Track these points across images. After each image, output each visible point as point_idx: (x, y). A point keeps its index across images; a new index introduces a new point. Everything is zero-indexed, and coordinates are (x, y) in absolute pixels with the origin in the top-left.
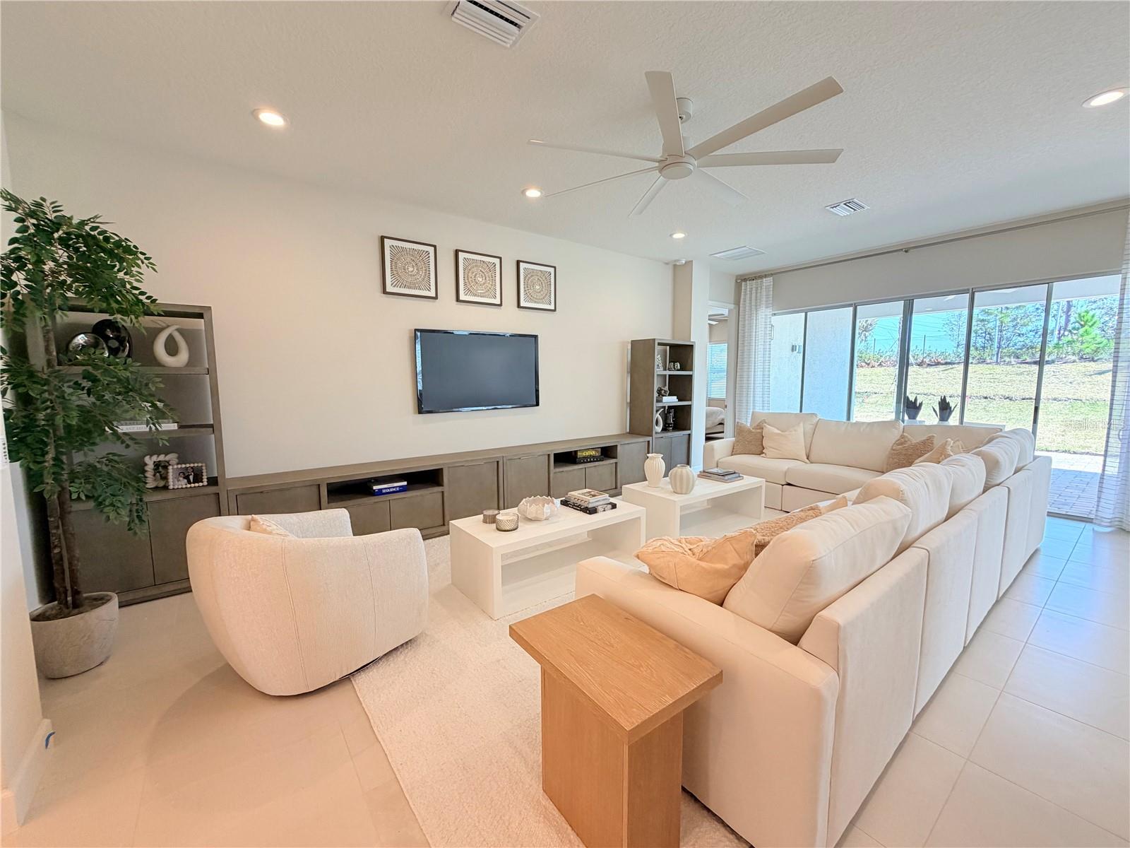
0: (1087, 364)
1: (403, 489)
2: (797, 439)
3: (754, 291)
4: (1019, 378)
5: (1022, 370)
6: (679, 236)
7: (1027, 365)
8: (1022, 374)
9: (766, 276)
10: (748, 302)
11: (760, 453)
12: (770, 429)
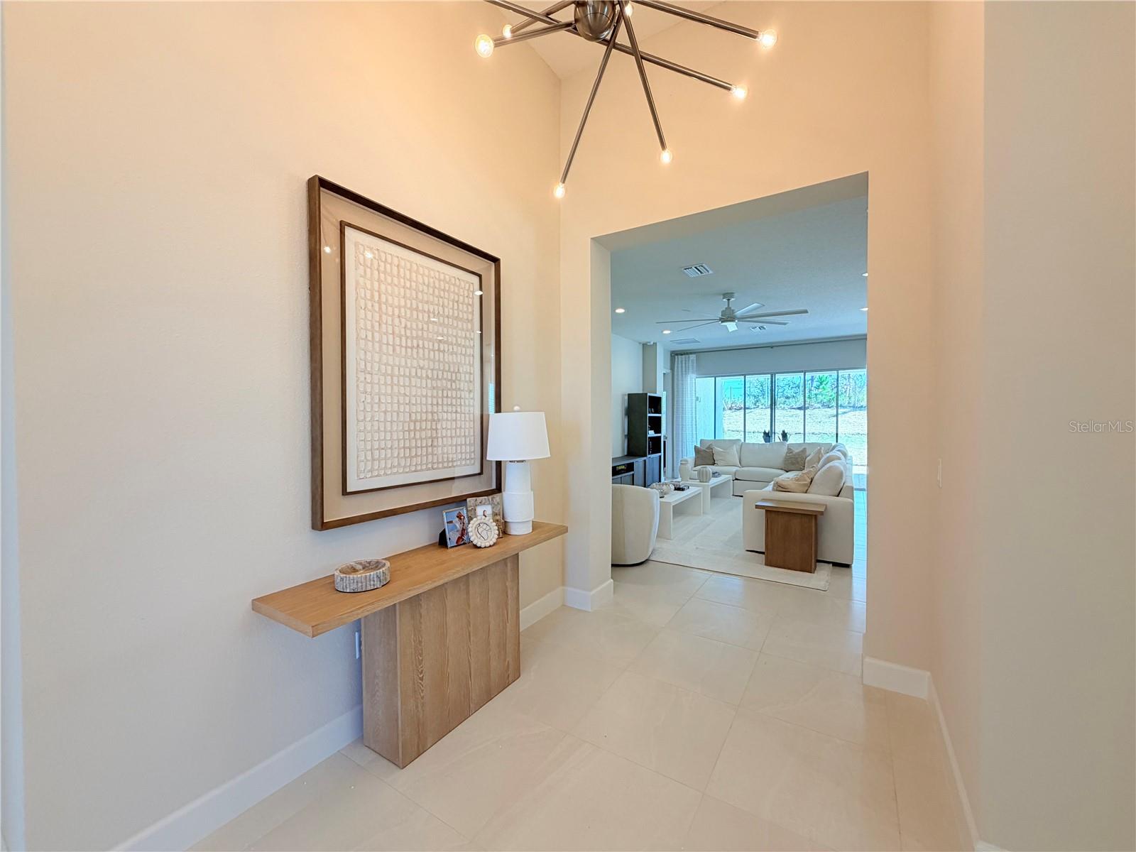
0: (826, 409)
2: (734, 454)
3: (684, 362)
4: (790, 419)
5: (792, 413)
6: (666, 332)
7: (794, 410)
8: (792, 416)
9: (691, 353)
10: (680, 368)
11: (714, 464)
12: (717, 449)
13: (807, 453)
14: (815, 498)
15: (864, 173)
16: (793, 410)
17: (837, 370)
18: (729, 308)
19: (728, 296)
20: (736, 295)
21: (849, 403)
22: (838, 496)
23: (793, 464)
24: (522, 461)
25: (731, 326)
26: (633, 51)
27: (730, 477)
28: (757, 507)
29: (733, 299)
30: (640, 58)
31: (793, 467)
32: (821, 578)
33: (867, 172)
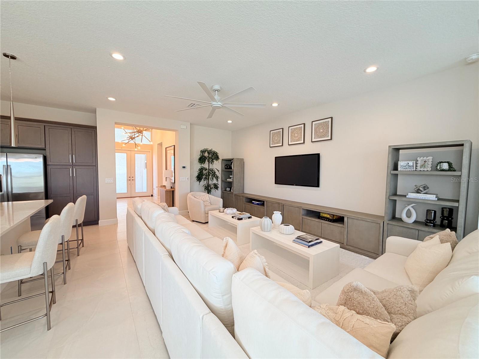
1: (258, 204)
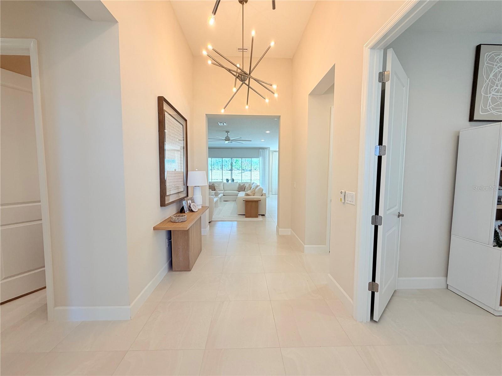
2: (222, 187)
11: (215, 190)
12: (216, 185)
13: (245, 186)
14: (256, 197)
15: (279, 116)
16: (227, 171)
17: (251, 158)
18: (227, 136)
19: (227, 132)
20: (230, 132)
21: (245, 169)
22: (262, 196)
23: (241, 189)
24: (199, 186)
25: (227, 142)
26: (248, 86)
27: (223, 194)
28: (243, 200)
29: (229, 133)
30: (249, 87)
31: (241, 190)
32: (260, 218)
33: (280, 116)
